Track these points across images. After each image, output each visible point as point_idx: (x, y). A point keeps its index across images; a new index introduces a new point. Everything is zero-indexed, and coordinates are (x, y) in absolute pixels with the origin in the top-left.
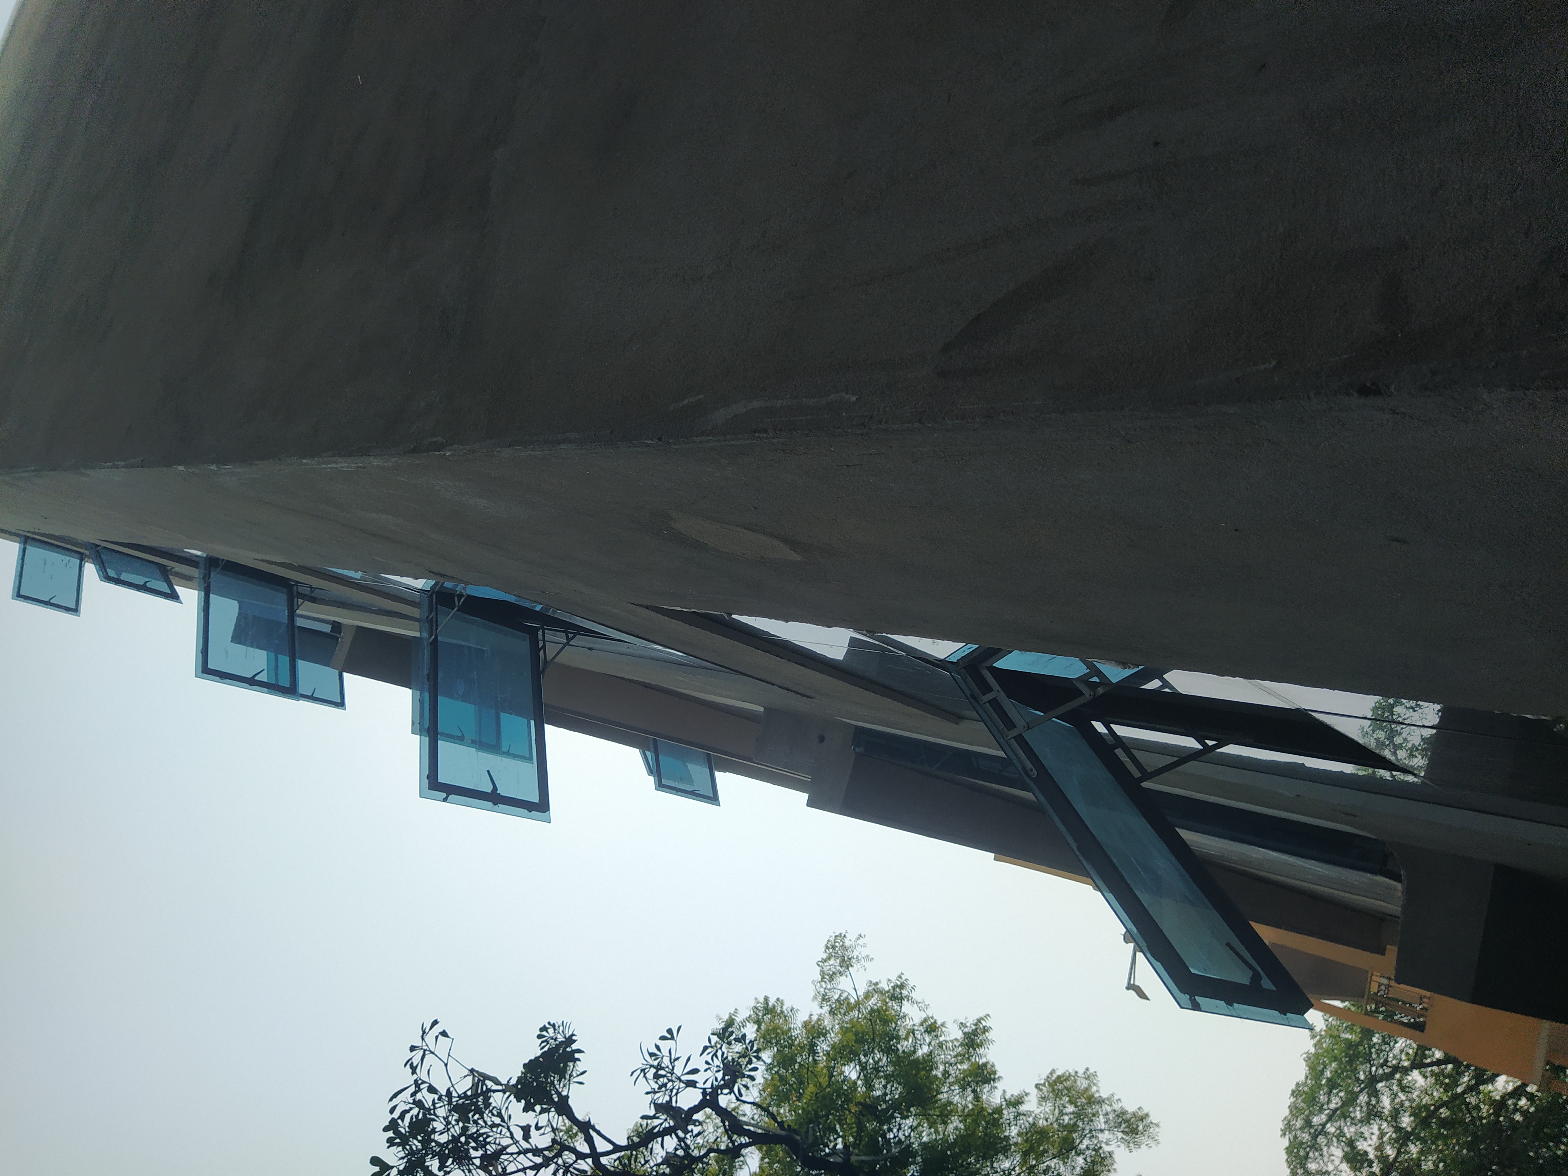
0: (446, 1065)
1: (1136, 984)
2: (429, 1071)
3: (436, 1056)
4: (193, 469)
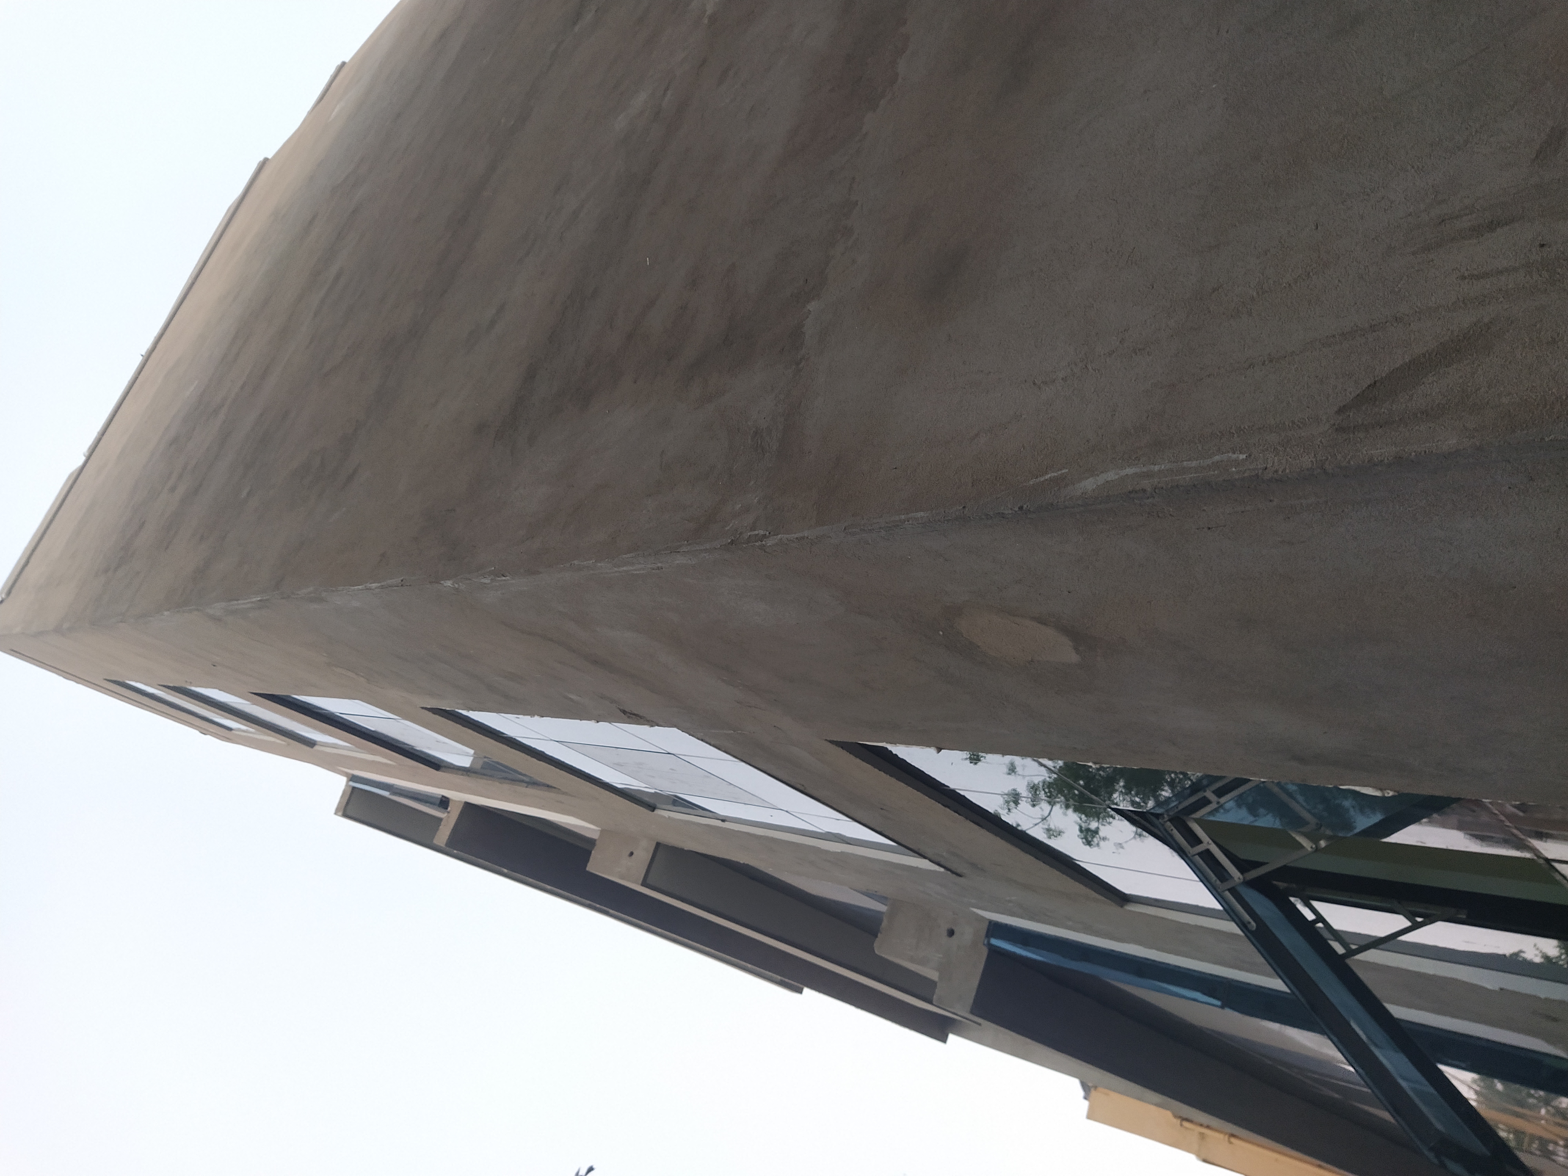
4: (460, 584)
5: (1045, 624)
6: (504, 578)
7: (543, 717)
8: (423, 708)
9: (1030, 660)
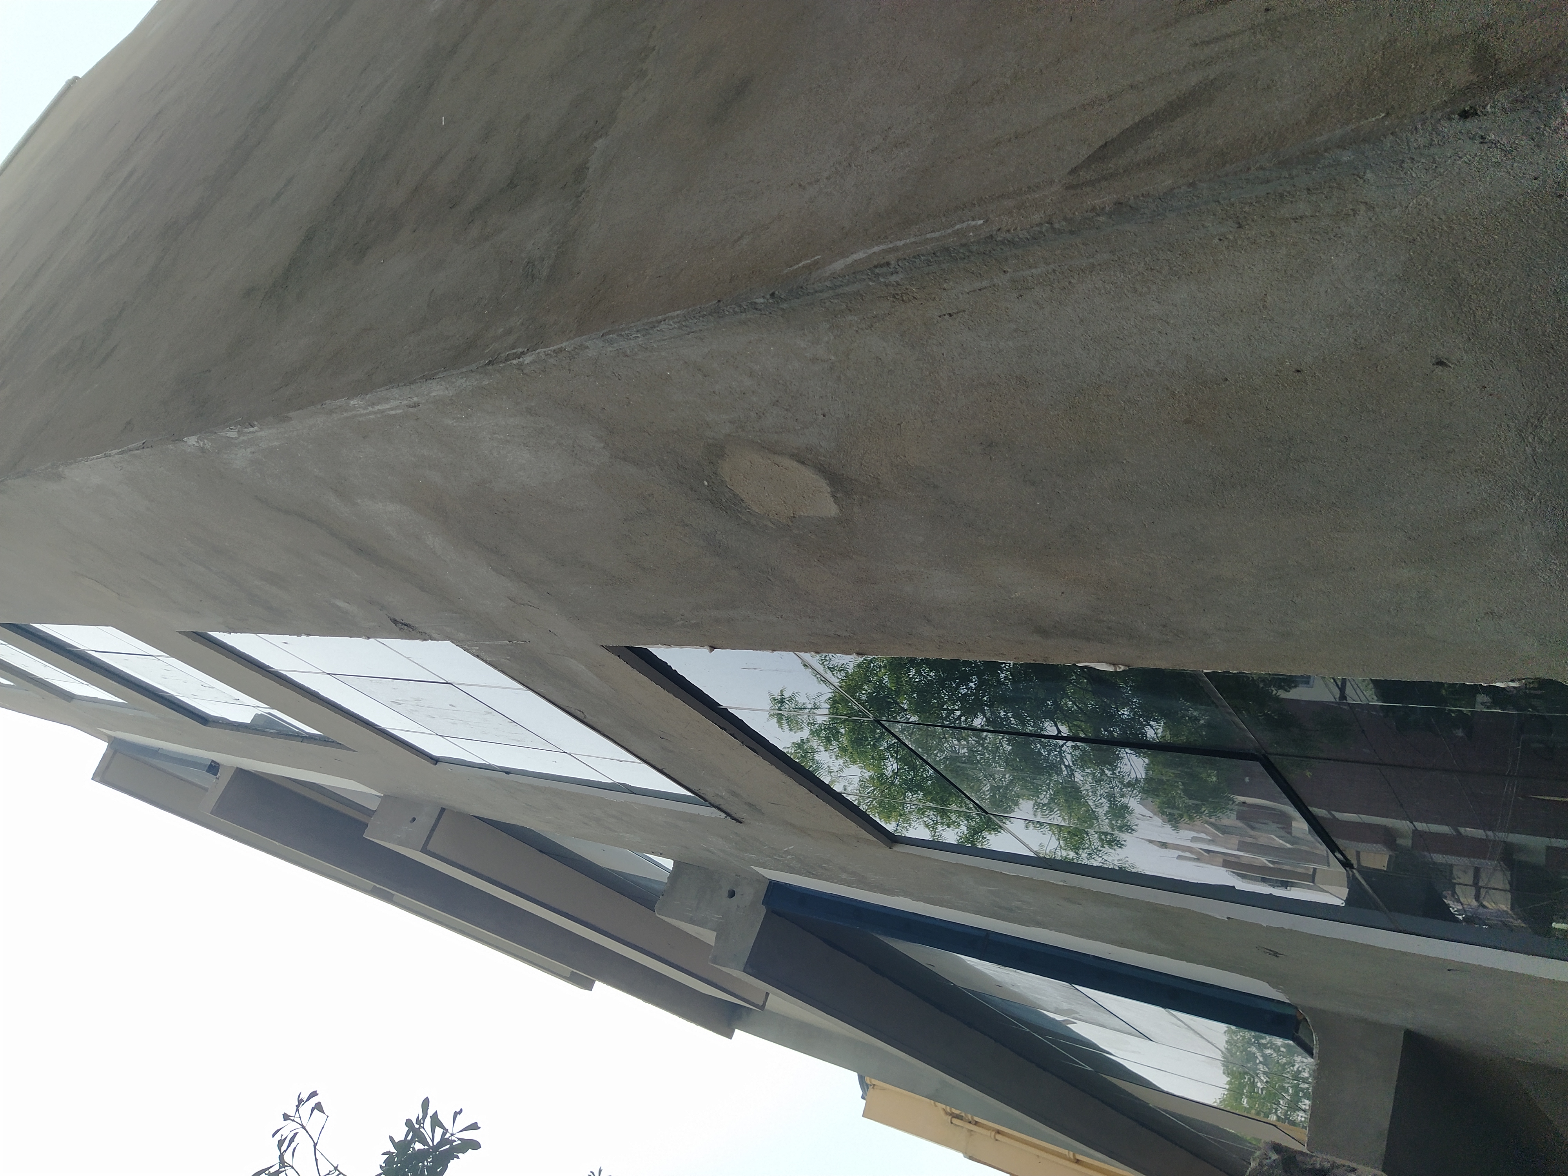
0: (315, 1145)
2: (295, 1148)
3: (307, 1132)
4: (206, 441)
5: (803, 463)
6: (252, 429)
7: (310, 635)
8: (180, 633)
9: (792, 515)
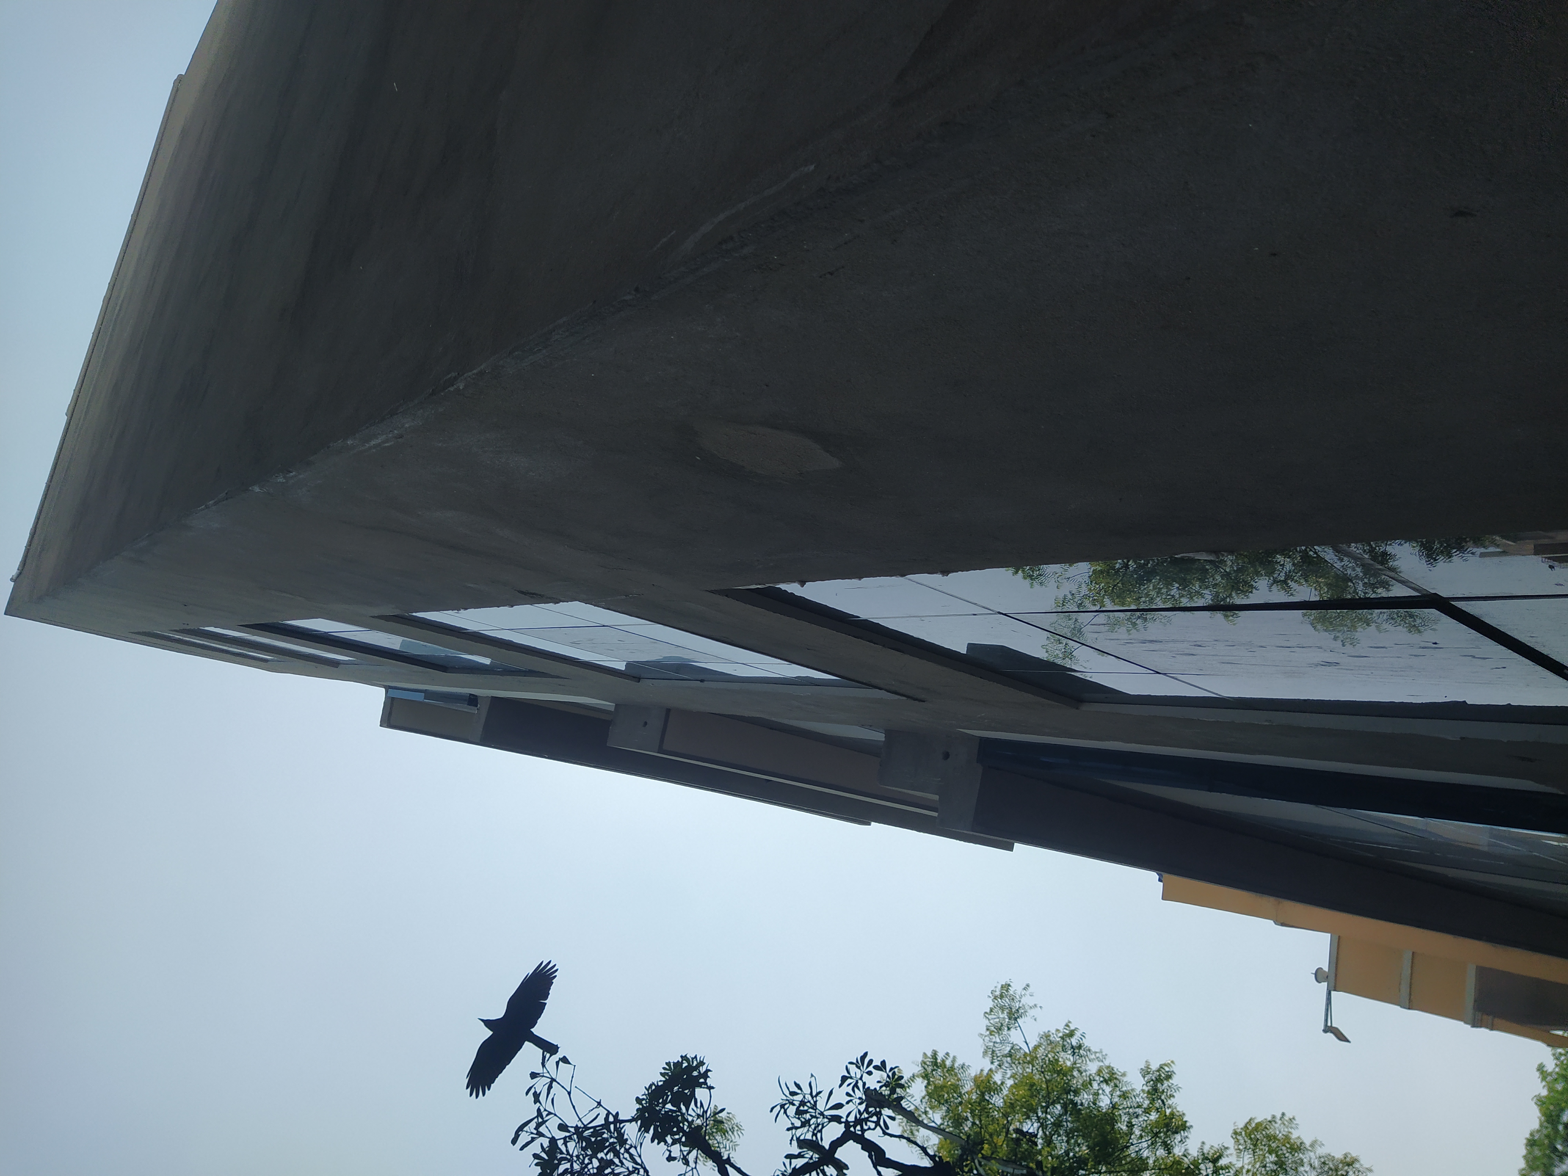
0: (569, 1093)
1: (1333, 1025)
3: (558, 1083)
4: (266, 488)
5: (777, 428)
6: (293, 474)
9: (799, 472)
